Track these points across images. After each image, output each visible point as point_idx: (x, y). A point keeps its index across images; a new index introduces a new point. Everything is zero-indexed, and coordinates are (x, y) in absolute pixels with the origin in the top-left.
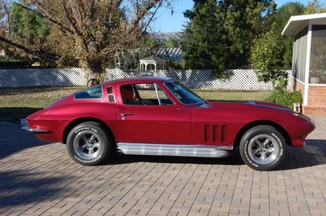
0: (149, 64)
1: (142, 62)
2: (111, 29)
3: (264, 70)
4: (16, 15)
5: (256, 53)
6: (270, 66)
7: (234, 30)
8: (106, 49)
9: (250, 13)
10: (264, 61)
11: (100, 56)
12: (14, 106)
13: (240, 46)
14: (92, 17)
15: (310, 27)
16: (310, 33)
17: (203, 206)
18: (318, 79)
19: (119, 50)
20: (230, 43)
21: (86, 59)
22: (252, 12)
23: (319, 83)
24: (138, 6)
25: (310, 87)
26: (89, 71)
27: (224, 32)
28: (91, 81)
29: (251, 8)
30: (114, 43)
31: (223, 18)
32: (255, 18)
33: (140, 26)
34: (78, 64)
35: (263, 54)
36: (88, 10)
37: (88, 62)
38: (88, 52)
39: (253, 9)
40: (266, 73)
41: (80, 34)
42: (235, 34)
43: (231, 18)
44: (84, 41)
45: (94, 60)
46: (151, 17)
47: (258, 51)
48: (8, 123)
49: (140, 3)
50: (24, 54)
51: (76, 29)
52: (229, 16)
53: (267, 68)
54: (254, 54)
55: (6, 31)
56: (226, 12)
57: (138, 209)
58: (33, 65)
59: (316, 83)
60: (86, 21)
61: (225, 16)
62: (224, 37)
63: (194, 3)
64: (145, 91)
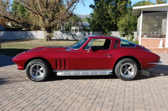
0: (76, 29)
1: (73, 28)
2: (56, 13)
3: (123, 32)
4: (15, 7)
5: (119, 24)
6: (126, 30)
7: (112, 13)
8: (53, 22)
9: (119, 6)
10: (122, 28)
11: (51, 25)
12: (10, 48)
13: (114, 21)
14: (47, 8)
15: (142, 12)
16: (142, 15)
17: (78, 91)
18: (147, 36)
19: (59, 23)
20: (110, 20)
21: (44, 26)
22: (120, 5)
23: (147, 37)
24: (68, 3)
25: (142, 39)
26: (46, 32)
27: (108, 14)
28: (47, 37)
29: (119, 4)
30: (57, 19)
31: (107, 8)
32: (121, 8)
33: (69, 11)
34: (41, 29)
35: (122, 24)
36: (45, 4)
37: (45, 28)
38: (45, 23)
39: (120, 4)
40: (124, 33)
41: (41, 15)
42: (112, 15)
43: (110, 8)
44: (43, 19)
45: (48, 27)
46: (74, 7)
47: (120, 23)
48: (4, 55)
49: (69, 1)
50: (16, 25)
51: (39, 13)
52: (109, 8)
53: (124, 31)
54: (118, 24)
55: (8, 14)
56: (108, 6)
57: (49, 92)
58: (23, 29)
59: (146, 37)
60: (44, 9)
61: (108, 7)
62: (107, 17)
63: (94, 1)
64: (71, 41)
